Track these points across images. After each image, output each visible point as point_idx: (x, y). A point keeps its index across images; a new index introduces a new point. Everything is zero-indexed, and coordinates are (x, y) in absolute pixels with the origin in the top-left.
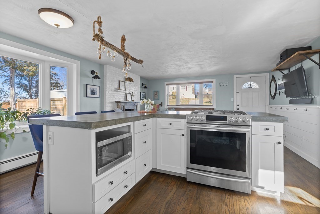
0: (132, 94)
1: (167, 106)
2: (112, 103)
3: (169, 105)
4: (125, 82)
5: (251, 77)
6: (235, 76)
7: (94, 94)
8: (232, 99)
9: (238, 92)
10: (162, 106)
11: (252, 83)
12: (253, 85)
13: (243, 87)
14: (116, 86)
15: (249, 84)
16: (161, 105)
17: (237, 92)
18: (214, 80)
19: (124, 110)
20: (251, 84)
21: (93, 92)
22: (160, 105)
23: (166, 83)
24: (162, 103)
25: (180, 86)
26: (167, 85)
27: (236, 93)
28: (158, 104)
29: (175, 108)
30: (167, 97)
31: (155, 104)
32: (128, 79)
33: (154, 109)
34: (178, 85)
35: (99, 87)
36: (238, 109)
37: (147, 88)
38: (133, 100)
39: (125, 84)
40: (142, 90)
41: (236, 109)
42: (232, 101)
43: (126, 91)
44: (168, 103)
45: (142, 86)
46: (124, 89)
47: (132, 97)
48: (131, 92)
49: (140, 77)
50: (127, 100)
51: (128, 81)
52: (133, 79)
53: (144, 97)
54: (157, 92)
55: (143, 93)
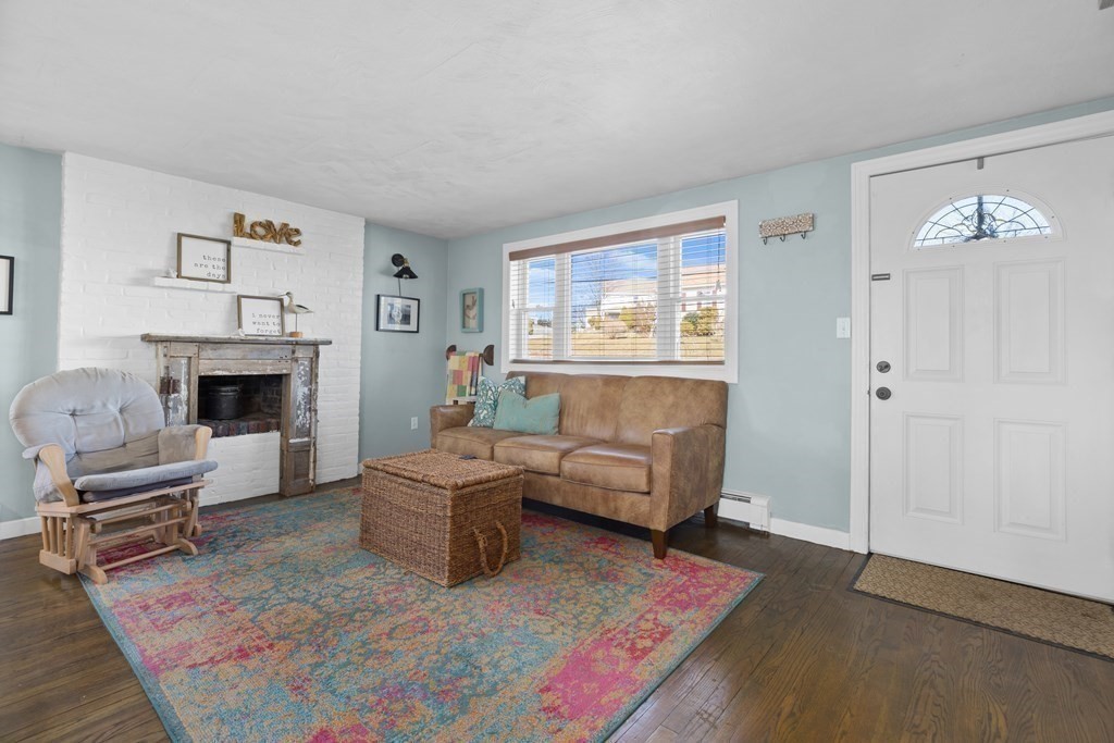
0: (286, 303)
1: (515, 361)
3: (524, 357)
4: (229, 243)
5: (981, 159)
6: (860, 170)
8: (839, 320)
9: (886, 277)
10: (490, 363)
11: (998, 199)
12: (1004, 213)
13: (921, 236)
15: (971, 210)
16: (488, 356)
17: (875, 278)
18: (728, 209)
20: (989, 208)
22: (481, 355)
23: (508, 248)
24: (490, 349)
26: (514, 256)
27: (866, 278)
28: (473, 354)
29: (530, 377)
30: (512, 317)
31: (463, 354)
32: (252, 226)
33: (458, 375)
34: (561, 256)
35: (8, 261)
36: (884, 394)
37: (413, 276)
38: (289, 329)
39: (229, 250)
40: (389, 284)
41: (869, 392)
42: (839, 334)
43: (236, 287)
44: (519, 349)
45: (395, 268)
46: (221, 273)
47: (289, 318)
48: (281, 292)
49: (363, 224)
50: (240, 326)
51: (251, 237)
52: (297, 232)
53: (406, 318)
54: (477, 297)
55: (399, 303)
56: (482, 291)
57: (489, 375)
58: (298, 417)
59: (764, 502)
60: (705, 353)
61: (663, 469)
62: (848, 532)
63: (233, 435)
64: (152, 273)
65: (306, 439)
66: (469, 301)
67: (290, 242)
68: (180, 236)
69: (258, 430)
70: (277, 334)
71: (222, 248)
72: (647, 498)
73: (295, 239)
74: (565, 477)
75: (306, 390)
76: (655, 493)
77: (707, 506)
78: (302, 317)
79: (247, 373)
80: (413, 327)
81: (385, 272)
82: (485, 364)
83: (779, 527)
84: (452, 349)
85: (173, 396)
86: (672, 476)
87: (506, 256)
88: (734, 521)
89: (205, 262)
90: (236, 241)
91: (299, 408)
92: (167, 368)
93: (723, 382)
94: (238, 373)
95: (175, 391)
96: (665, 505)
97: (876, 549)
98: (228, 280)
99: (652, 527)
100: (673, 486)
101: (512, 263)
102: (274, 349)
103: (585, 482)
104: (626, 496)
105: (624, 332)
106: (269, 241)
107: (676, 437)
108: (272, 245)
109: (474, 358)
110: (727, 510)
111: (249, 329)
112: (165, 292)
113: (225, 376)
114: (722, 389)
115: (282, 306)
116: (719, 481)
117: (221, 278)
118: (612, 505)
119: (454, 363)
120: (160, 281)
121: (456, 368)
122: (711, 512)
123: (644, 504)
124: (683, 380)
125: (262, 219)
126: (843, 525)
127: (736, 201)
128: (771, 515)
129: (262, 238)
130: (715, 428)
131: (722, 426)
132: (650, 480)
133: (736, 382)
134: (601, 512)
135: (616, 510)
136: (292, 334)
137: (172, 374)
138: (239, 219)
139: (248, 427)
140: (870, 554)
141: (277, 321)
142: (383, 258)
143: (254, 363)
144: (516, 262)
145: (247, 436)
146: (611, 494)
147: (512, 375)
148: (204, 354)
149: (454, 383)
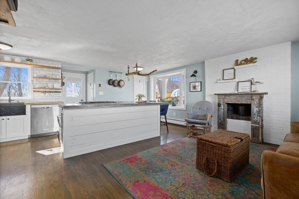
21: (195, 88)
32: (241, 62)
39: (235, 71)
43: (236, 80)
46: (233, 77)
50: (238, 91)
58: (254, 118)
63: (238, 119)
64: (219, 80)
65: (258, 125)
67: (253, 63)
68: (224, 70)
69: (245, 120)
70: (249, 91)
71: (233, 70)
75: (257, 109)
78: (258, 85)
79: (237, 103)
85: (220, 107)
89: (229, 75)
90: (235, 67)
91: (255, 115)
92: (219, 101)
94: (234, 103)
95: (220, 106)
98: (235, 78)
102: (245, 96)
106: (246, 64)
111: (240, 91)
112: (221, 84)
113: (231, 103)
117: (233, 78)
125: (243, 59)
129: (243, 64)
137: (220, 102)
138: (237, 61)
139: (242, 118)
141: (249, 87)
143: (239, 100)
145: (242, 121)
148: (226, 98)
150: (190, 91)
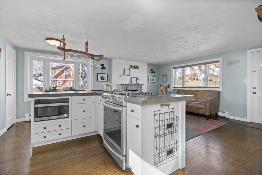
0: (137, 78)
1: (174, 87)
2: (118, 85)
3: (175, 87)
4: (130, 69)
6: (249, 51)
7: (103, 79)
8: (244, 80)
9: (255, 71)
10: (169, 88)
14: (122, 73)
16: (168, 86)
18: (220, 59)
19: (127, 90)
21: (102, 78)
22: (167, 86)
23: (172, 67)
24: (169, 85)
25: (185, 68)
27: (250, 72)
28: (165, 86)
29: (178, 90)
30: (173, 79)
31: (163, 86)
32: (133, 66)
33: (162, 90)
34: (183, 68)
35: (107, 74)
36: (254, 93)
37: (155, 72)
38: (138, 82)
39: (130, 71)
40: (150, 74)
41: (251, 93)
42: (244, 82)
43: (131, 76)
44: (174, 85)
45: (151, 71)
46: (129, 74)
47: (137, 81)
48: (136, 77)
49: (147, 64)
50: (132, 82)
51: (133, 68)
52: (138, 67)
53: (153, 80)
54: (166, 76)
55: (152, 77)
56: (167, 75)
57: (168, 90)
59: (228, 113)
60: (215, 86)
61: (208, 105)
62: (246, 118)
64: (122, 75)
66: (164, 76)
67: (137, 69)
68: (124, 69)
70: (136, 83)
71: (129, 70)
72: (205, 110)
73: (138, 68)
74: (189, 106)
76: (206, 109)
77: (216, 113)
78: (139, 80)
80: (154, 81)
81: (150, 72)
82: (168, 88)
83: (231, 117)
84: (161, 85)
86: (210, 106)
87: (172, 68)
88: (221, 116)
89: (127, 73)
90: (131, 69)
93: (219, 91)
94: (132, 89)
96: (208, 111)
97: (252, 121)
98: (130, 75)
99: (206, 114)
100: (210, 108)
101: (173, 69)
102: (136, 86)
103: (193, 107)
104: (201, 109)
105: (188, 80)
107: (210, 100)
108: (135, 69)
109: (166, 87)
110: (220, 114)
114: (219, 92)
115: (136, 79)
116: (218, 109)
118: (198, 111)
119: (161, 88)
120: (123, 76)
121: (162, 89)
122: (217, 114)
123: (204, 111)
124: (210, 91)
125: (133, 65)
126: (245, 117)
127: (222, 58)
128: (229, 115)
129: (134, 68)
130: (217, 99)
131: (219, 99)
132: (206, 107)
133: (222, 91)
134: (196, 112)
135: (199, 112)
136: (138, 83)
138: (131, 66)
140: (251, 122)
141: (136, 81)
142: (149, 70)
143: (134, 88)
144: (174, 69)
146: (198, 109)
147: (174, 90)
148: (128, 87)
149: (161, 91)
150: (98, 81)
